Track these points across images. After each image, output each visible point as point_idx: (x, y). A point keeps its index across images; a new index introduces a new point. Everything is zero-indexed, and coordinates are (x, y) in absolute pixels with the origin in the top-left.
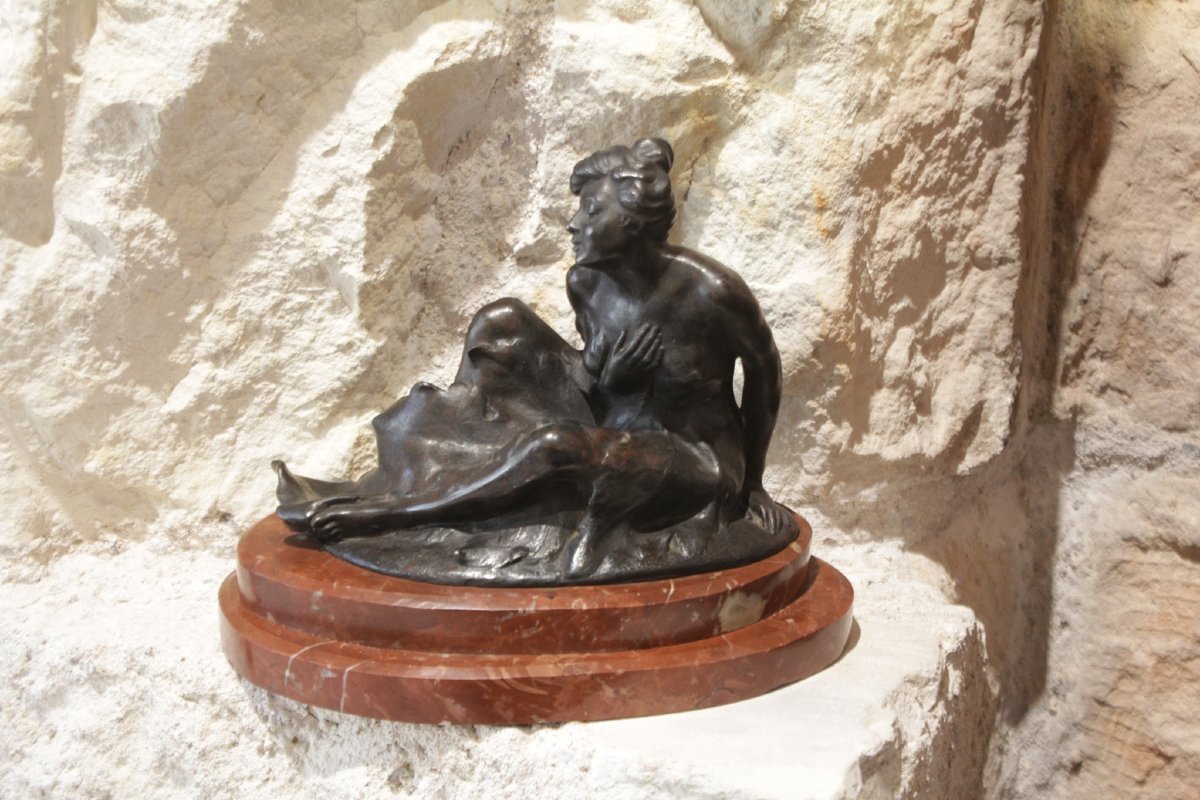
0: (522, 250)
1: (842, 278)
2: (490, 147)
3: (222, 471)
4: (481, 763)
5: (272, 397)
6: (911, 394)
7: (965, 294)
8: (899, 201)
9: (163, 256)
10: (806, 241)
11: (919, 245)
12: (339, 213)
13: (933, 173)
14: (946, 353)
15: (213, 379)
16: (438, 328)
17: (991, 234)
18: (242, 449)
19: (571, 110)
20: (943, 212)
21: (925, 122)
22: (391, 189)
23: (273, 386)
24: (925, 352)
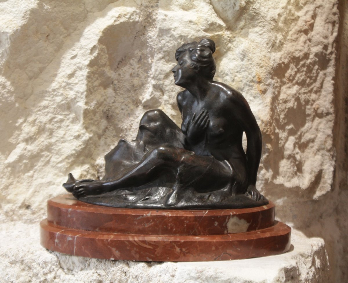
0: (145, 102)
1: (268, 109)
2: (134, 62)
3: (27, 188)
4: (131, 277)
5: (48, 159)
6: (295, 163)
7: (314, 127)
8: (288, 85)
9: (8, 97)
10: (254, 95)
11: (296, 103)
12: (76, 81)
13: (300, 77)
14: (307, 151)
15: (25, 149)
16: (112, 135)
17: (323, 104)
18: (35, 180)
19: (165, 44)
20: (304, 93)
21: (297, 56)
22: (96, 73)
23: (48, 154)
24: (300, 148)
